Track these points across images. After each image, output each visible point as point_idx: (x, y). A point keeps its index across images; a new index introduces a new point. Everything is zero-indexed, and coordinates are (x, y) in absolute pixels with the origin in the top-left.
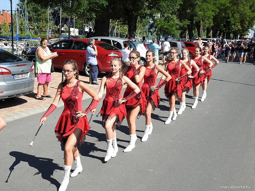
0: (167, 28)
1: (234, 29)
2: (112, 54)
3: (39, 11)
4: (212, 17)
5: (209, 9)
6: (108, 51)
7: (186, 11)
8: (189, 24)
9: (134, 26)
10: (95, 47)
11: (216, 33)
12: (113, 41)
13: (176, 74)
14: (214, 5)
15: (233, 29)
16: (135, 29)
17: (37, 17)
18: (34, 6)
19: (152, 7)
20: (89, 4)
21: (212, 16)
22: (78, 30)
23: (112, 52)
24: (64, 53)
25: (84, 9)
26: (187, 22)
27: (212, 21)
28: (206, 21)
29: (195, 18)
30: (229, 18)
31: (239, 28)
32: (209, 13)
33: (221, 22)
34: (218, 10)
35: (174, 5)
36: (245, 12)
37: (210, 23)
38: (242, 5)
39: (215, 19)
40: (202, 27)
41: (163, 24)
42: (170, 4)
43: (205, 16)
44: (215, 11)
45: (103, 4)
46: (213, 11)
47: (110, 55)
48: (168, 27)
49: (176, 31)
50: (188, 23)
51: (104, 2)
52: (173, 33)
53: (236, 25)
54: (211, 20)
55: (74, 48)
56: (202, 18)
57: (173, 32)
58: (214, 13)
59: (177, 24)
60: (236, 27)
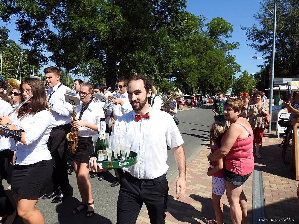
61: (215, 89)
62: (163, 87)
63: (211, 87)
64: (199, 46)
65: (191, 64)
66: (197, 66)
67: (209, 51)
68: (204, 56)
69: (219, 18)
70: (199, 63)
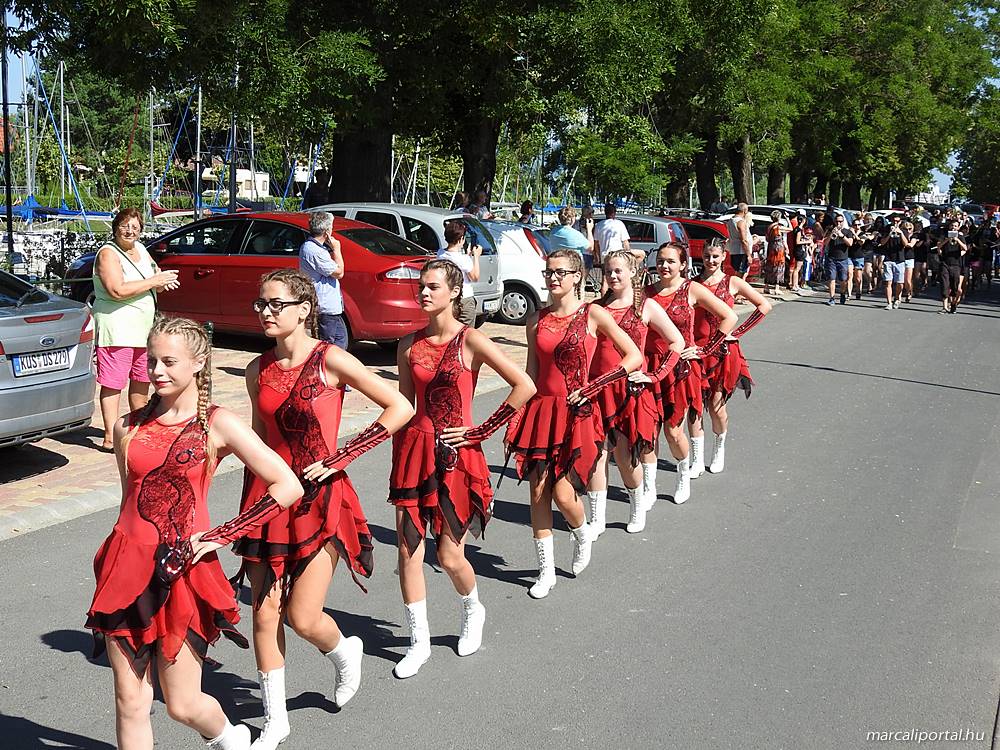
0: (614, 166)
1: (874, 168)
2: (402, 270)
3: (113, 103)
4: (790, 124)
5: (773, 92)
6: (386, 259)
7: (687, 102)
8: (700, 150)
9: (485, 160)
10: (336, 244)
11: (806, 183)
12: (405, 220)
13: (571, 368)
14: (796, 79)
15: (869, 169)
16: (490, 171)
17: (105, 129)
18: (93, 86)
19: (557, 87)
20: (310, 76)
21: (789, 118)
22: (266, 177)
23: (402, 264)
24: (212, 267)
25: (290, 99)
26: (690, 146)
27: (788, 137)
28: (766, 137)
29: (722, 127)
30: (853, 126)
31: (892, 165)
32: (775, 107)
33: (822, 144)
34: (808, 96)
35: (640, 79)
36: (913, 103)
37: (779, 147)
38: (900, 79)
39: (800, 130)
40: (749, 164)
41: (601, 153)
42: (625, 76)
43: (761, 118)
44: (798, 103)
45: (364, 78)
46: (790, 100)
47: (394, 277)
48: (618, 164)
49: (649, 180)
50: (695, 149)
51: (370, 70)
52: (637, 185)
53: (881, 152)
54: (785, 137)
55: (251, 249)
56: (749, 128)
57: (639, 181)
58: (794, 107)
59: (652, 152)
60: (880, 160)
61: (865, 163)
62: (593, 160)
63: (850, 151)
66: (794, 31)
70: (807, 16)
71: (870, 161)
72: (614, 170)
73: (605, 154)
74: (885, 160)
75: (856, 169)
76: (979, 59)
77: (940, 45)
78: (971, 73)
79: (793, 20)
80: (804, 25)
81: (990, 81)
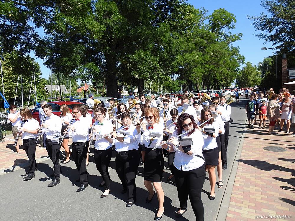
21: (201, 75)
28: (197, 79)
29: (189, 78)
37: (199, 81)
43: (196, 76)
50: (185, 82)
56: (194, 78)
61: (219, 82)
62: (167, 85)
64: (202, 40)
65: (194, 60)
67: (213, 45)
68: (207, 50)
69: (220, 9)
70: (203, 58)
71: (220, 82)
72: (171, 87)
73: (169, 84)
74: (223, 82)
75: (218, 84)
76: (236, 64)
77: (228, 61)
78: (235, 66)
79: (200, 59)
80: (203, 60)
81: (238, 67)
